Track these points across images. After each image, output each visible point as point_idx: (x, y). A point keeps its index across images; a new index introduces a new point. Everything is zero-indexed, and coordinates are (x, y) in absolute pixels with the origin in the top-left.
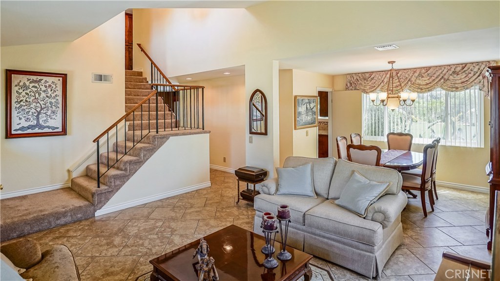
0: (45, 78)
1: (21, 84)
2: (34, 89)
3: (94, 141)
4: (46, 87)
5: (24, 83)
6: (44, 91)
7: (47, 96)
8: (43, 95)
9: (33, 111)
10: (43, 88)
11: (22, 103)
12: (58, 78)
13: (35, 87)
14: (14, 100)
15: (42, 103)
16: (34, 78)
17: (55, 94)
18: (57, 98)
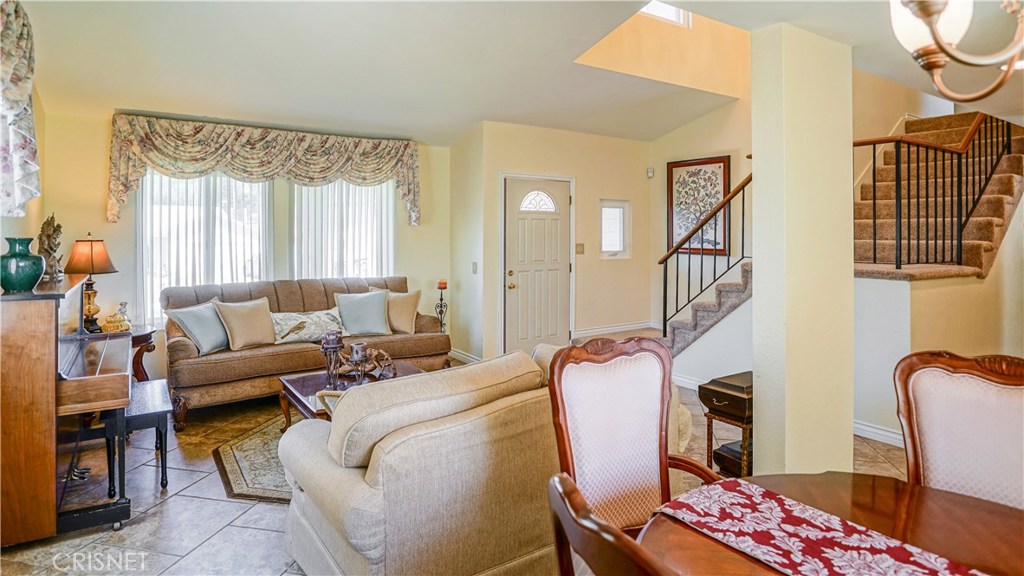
0: (704, 168)
1: (681, 180)
2: (694, 185)
3: (660, 263)
4: (705, 180)
5: (684, 179)
6: (704, 187)
7: (707, 195)
8: (702, 192)
9: (693, 216)
10: (703, 183)
11: (682, 206)
12: (718, 165)
13: (694, 182)
14: (675, 202)
15: (701, 204)
16: (693, 169)
17: (716, 189)
18: (718, 196)
